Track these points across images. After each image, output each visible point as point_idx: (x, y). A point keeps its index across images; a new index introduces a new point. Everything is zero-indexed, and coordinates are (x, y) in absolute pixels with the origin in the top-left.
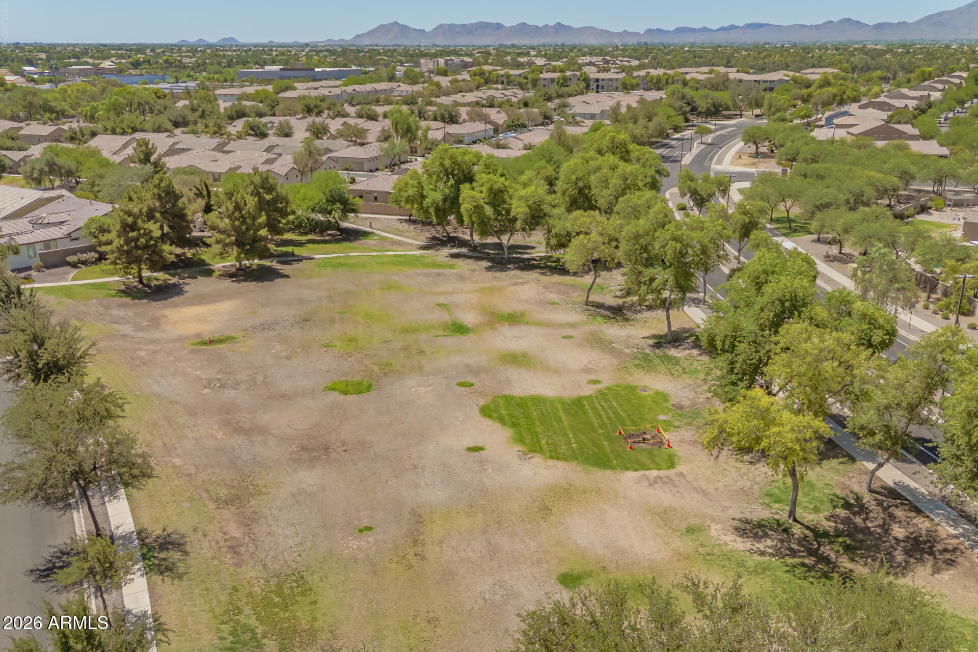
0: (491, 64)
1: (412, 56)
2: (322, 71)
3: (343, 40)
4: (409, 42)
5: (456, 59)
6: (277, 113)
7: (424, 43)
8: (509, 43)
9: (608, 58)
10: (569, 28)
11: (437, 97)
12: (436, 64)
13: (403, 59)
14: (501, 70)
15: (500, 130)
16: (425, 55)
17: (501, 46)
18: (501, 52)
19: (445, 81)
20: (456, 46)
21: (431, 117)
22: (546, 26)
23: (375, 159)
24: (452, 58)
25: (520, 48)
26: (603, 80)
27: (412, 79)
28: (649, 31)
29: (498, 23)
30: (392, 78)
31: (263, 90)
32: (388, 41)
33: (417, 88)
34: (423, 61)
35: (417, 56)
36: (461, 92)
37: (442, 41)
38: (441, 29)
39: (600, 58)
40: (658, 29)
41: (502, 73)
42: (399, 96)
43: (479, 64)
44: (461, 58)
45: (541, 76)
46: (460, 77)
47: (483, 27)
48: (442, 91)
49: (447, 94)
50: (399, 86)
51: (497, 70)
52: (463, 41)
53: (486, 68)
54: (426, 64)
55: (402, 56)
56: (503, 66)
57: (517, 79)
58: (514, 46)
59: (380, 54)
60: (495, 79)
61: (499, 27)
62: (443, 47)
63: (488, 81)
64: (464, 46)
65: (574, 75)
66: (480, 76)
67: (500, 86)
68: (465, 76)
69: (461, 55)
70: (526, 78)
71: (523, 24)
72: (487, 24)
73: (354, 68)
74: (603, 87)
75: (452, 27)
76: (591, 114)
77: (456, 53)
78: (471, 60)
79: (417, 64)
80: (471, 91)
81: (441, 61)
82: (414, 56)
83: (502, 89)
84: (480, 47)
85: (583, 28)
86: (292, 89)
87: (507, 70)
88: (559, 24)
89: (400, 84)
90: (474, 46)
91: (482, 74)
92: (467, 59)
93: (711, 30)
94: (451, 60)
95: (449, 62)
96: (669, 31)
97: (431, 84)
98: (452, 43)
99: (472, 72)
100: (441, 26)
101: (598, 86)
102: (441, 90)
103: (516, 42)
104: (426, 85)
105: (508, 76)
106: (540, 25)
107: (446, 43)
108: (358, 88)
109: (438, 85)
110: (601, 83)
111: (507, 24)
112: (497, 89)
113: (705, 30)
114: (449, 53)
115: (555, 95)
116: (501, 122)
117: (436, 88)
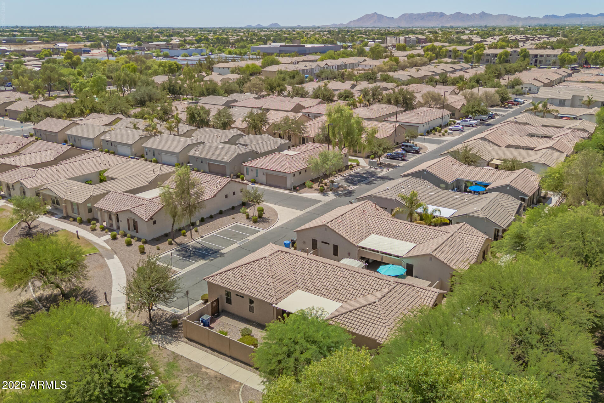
0: (440, 41)
1: (382, 34)
2: (312, 47)
3: (342, 24)
4: (383, 25)
5: (413, 37)
6: (245, 90)
7: (392, 26)
8: (448, 25)
9: (528, 36)
10: (490, 15)
11: (395, 71)
12: (398, 40)
13: (376, 37)
14: (449, 46)
15: (457, 115)
16: (390, 34)
17: (443, 27)
18: (446, 32)
19: (401, 56)
20: (413, 28)
21: (385, 100)
22: (474, 14)
23: (303, 172)
24: (410, 36)
25: (456, 28)
26: (542, 56)
27: (376, 54)
28: (547, 17)
29: (442, 13)
30: (361, 53)
31: (253, 64)
32: (369, 25)
33: (378, 63)
34: (388, 38)
35: (386, 34)
36: (415, 66)
37: (404, 25)
38: (404, 17)
39: (523, 36)
40: (553, 15)
41: (451, 48)
42: (363, 69)
43: (431, 41)
44: (416, 36)
45: (485, 52)
46: (415, 52)
47: (431, 15)
48: (398, 66)
49: (403, 68)
50: (365, 60)
51: (445, 46)
52: (418, 25)
53: (436, 44)
54: (391, 41)
55: (375, 35)
56: (450, 42)
57: (465, 54)
58: (452, 27)
59: (361, 33)
60: (444, 54)
61: (442, 15)
62: (404, 28)
63: (438, 55)
64: (418, 27)
65: (515, 52)
66: (432, 51)
67: (449, 60)
68: (419, 51)
69: (416, 34)
70: (471, 53)
71: (459, 13)
72: (434, 13)
73: (339, 44)
74: (540, 62)
75: (411, 15)
76: (561, 100)
77: (413, 32)
78: (424, 37)
79: (384, 41)
80: (424, 64)
81: (402, 38)
82: (383, 35)
83: (451, 63)
84: (429, 28)
85: (498, 16)
86: (276, 64)
87: (454, 47)
88: (483, 12)
89: (366, 58)
90: (425, 27)
91: (433, 49)
92: (420, 37)
93: (592, 16)
94: (409, 37)
95: (407, 39)
96: (561, 17)
97: (391, 60)
98: (411, 26)
99: (425, 48)
100: (404, 15)
101: (536, 61)
102: (400, 64)
103: (453, 25)
104: (387, 59)
105: (455, 51)
106: (470, 14)
107: (407, 26)
108: (330, 62)
109: (397, 60)
110: (539, 58)
111: (448, 13)
112: (447, 63)
113: (588, 15)
114: (408, 33)
115: (503, 72)
116: (458, 106)
117: (394, 63)
